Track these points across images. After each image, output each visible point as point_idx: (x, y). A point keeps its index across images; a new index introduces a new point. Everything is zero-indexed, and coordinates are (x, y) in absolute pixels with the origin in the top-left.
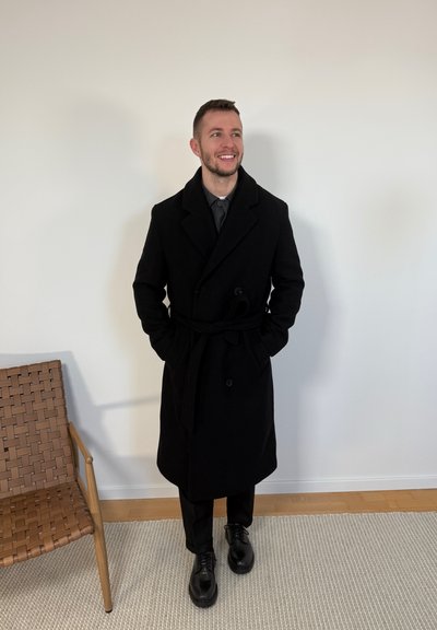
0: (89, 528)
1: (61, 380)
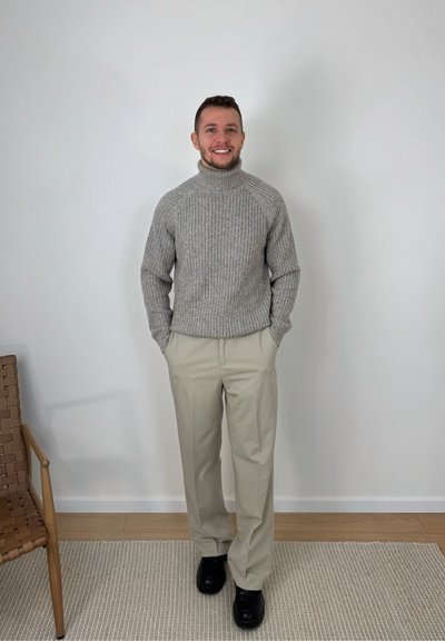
0: (43, 539)
1: (16, 377)
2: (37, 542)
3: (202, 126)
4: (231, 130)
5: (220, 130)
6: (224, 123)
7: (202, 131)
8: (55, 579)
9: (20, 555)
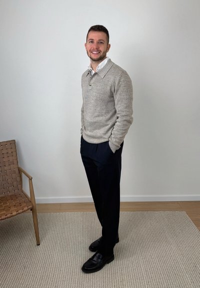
1: (16, 148)
2: (29, 207)
3: (88, 39)
4: (101, 43)
5: (95, 42)
6: (97, 39)
7: (88, 42)
8: (36, 222)
9: (23, 212)
